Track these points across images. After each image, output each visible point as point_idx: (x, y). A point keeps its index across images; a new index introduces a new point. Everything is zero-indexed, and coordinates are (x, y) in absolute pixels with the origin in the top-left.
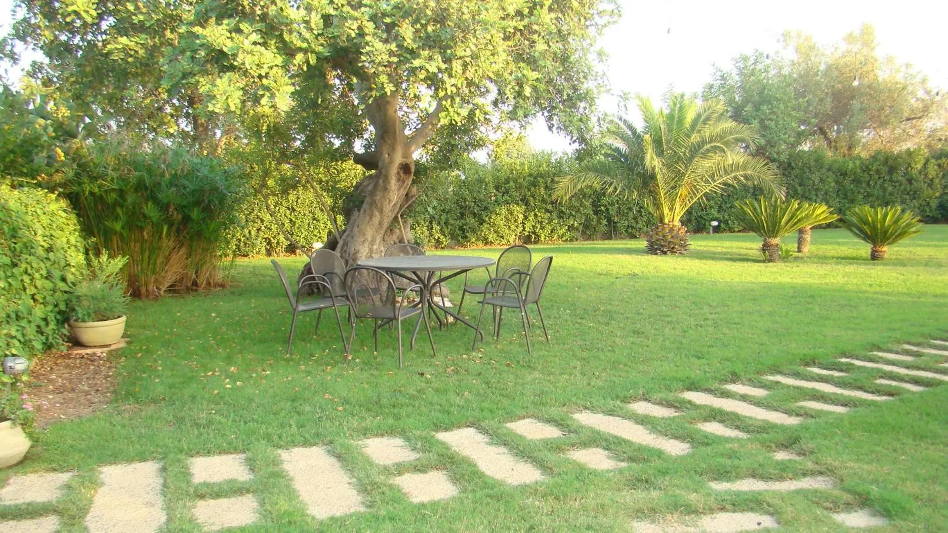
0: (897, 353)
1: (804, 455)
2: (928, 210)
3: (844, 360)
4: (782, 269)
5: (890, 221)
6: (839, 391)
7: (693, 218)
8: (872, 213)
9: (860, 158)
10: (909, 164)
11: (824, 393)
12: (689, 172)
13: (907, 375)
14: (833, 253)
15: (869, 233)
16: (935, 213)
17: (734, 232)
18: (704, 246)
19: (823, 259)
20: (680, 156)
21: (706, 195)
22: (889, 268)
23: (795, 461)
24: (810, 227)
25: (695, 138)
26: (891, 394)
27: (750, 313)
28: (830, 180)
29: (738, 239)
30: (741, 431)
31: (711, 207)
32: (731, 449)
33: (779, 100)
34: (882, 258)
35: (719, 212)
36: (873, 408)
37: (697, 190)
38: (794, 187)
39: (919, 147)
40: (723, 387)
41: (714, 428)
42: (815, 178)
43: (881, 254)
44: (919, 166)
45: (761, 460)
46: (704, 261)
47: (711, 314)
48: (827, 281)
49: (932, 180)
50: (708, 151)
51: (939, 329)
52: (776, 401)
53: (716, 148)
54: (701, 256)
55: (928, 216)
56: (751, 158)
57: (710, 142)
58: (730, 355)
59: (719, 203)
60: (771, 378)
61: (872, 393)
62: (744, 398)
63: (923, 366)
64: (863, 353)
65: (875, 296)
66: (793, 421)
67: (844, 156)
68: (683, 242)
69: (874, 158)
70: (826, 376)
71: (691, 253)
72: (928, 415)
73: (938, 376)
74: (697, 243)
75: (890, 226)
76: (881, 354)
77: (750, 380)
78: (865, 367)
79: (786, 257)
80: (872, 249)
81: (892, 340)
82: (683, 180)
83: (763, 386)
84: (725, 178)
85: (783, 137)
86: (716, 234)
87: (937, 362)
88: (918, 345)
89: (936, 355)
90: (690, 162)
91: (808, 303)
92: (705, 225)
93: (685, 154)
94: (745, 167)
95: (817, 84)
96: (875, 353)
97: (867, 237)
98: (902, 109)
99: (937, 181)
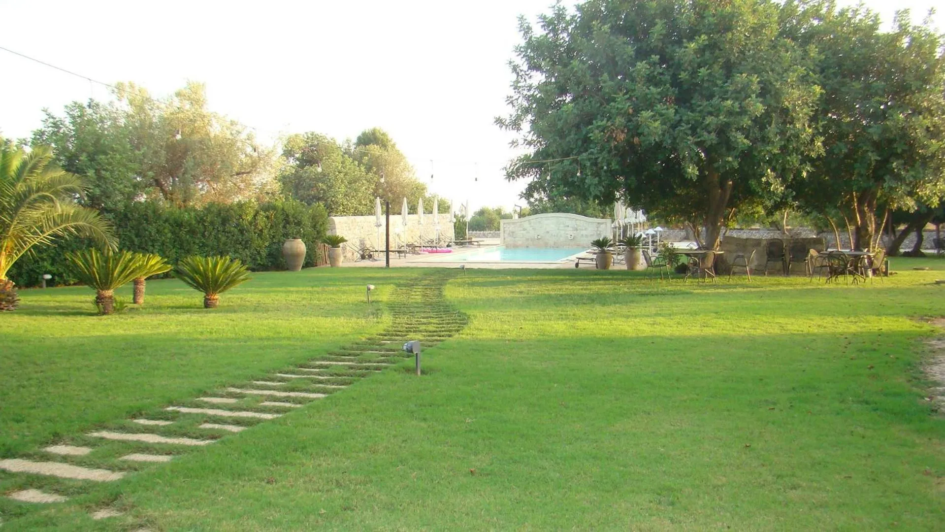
0: (222, 396)
1: (125, 510)
2: (259, 259)
3: (170, 409)
4: (116, 321)
5: (220, 269)
6: (163, 440)
7: (24, 271)
8: (204, 263)
9: (195, 210)
10: (241, 216)
11: (149, 443)
12: (15, 223)
13: (230, 417)
14: (169, 303)
15: (201, 282)
16: (265, 261)
17: (70, 285)
18: (36, 301)
19: (158, 309)
20: (4, 206)
21: (35, 247)
22: (220, 314)
23: (115, 518)
24: (145, 277)
25: (21, 187)
26: (213, 438)
27: (78, 369)
28: (166, 231)
29: (71, 292)
30: (60, 495)
31: (43, 260)
32: (46, 516)
33: (115, 151)
34: (215, 306)
35: (52, 265)
36: (195, 453)
37: (24, 242)
38: (130, 237)
39: (250, 201)
40: (44, 450)
41: (31, 496)
42: (152, 229)
43: (214, 301)
44: (249, 218)
45: (79, 522)
46: (34, 317)
47: (36, 372)
48: (160, 331)
49: (261, 231)
50: (35, 200)
51: (262, 371)
52: (99, 458)
53: (44, 197)
54: (32, 311)
55: (259, 264)
56: (82, 208)
57: (37, 191)
58: (53, 415)
59: (52, 255)
60: (96, 434)
61: (196, 438)
62: (65, 459)
63: (245, 407)
64: (190, 399)
65: (205, 343)
66: (116, 476)
67: (180, 208)
68: (10, 298)
69: (208, 210)
70: (152, 426)
71: (22, 309)
72: (246, 453)
73: (257, 415)
74: (26, 299)
75: (220, 275)
76: (206, 399)
77: (73, 439)
78: (190, 414)
79: (120, 309)
80: (205, 297)
81: (218, 384)
82: (8, 231)
83: (86, 444)
84: (55, 230)
85: (118, 187)
86: (50, 288)
87: (258, 401)
88: (241, 387)
89: (257, 395)
90: (16, 213)
91: (139, 355)
92: (37, 278)
93: (10, 205)
94: (76, 217)
95: (152, 136)
96: (202, 399)
97: (198, 286)
98: (232, 164)
99: (266, 231)
